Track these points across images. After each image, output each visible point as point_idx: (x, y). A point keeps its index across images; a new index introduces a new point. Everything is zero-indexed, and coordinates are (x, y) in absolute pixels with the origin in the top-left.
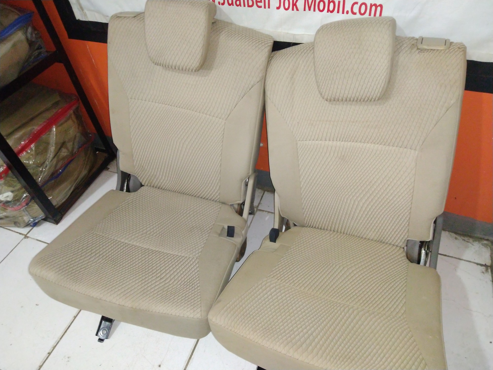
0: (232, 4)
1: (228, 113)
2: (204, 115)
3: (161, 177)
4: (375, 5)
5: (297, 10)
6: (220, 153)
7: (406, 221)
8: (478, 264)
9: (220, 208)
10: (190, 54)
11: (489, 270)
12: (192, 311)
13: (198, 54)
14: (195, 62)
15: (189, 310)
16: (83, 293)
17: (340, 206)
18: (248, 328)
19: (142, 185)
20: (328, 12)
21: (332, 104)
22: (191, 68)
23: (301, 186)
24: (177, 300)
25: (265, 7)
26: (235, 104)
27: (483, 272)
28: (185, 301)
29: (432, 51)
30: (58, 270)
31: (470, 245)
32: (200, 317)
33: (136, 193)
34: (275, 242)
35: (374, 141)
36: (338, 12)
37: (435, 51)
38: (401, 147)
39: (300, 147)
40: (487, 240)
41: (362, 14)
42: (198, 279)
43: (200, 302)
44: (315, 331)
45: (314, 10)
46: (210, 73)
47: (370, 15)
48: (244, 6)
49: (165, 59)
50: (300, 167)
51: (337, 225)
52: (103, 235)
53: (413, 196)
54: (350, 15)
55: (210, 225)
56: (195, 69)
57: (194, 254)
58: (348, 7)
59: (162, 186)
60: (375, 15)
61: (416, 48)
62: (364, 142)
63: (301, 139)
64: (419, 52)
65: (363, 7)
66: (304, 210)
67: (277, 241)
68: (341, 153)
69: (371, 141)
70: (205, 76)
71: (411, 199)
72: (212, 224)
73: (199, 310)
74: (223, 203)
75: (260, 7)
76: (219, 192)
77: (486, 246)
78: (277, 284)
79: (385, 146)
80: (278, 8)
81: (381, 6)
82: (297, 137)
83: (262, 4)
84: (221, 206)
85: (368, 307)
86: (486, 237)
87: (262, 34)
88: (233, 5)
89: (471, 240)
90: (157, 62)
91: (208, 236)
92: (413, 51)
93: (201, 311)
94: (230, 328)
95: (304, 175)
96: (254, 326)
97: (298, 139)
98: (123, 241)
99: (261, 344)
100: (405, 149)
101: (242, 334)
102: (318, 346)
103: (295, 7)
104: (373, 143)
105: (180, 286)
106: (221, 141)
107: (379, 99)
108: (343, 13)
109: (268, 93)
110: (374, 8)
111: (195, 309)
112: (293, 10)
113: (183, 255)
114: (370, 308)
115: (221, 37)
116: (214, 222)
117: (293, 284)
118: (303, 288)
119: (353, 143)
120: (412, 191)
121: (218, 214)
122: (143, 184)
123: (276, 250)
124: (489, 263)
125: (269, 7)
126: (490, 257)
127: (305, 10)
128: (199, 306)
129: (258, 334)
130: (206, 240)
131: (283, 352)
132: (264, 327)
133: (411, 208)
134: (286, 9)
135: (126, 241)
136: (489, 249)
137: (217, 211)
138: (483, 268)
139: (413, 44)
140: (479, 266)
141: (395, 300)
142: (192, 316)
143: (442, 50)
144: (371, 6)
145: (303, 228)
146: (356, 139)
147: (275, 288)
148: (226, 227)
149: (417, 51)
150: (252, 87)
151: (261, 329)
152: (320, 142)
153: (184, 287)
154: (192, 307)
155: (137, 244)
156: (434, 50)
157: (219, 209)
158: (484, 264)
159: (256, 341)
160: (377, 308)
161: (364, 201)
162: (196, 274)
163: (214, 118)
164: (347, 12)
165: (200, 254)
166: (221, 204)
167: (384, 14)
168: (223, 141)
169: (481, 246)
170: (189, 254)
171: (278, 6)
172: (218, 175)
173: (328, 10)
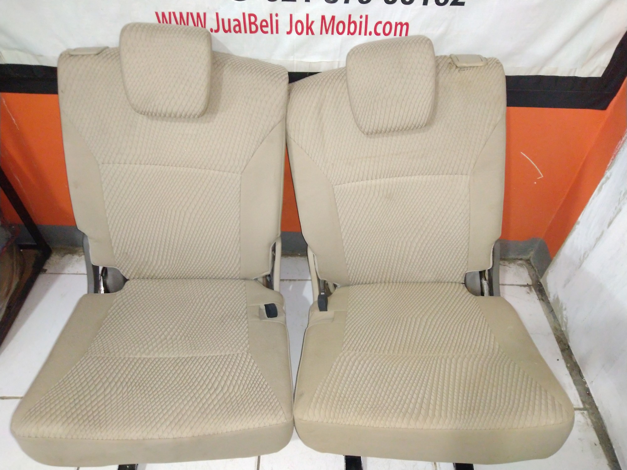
0: (230, 30)
1: (244, 165)
2: (212, 171)
3: (155, 262)
4: (401, 24)
5: (313, 33)
6: (238, 216)
7: (465, 252)
8: (521, 286)
9: (245, 286)
10: (191, 96)
11: (533, 289)
12: (273, 416)
13: (202, 94)
14: (198, 105)
15: (269, 415)
16: (116, 438)
17: (391, 252)
18: (352, 413)
19: (125, 280)
20: (348, 34)
21: (371, 138)
22: (193, 114)
23: (343, 237)
24: (248, 408)
25: (272, 33)
26: (252, 152)
27: (528, 293)
28: (260, 406)
29: (472, 68)
30: (65, 419)
31: (507, 268)
32: (285, 421)
33: (122, 291)
34: (326, 310)
35: (423, 172)
36: (360, 34)
37: (475, 69)
38: (451, 174)
39: (338, 192)
40: (521, 259)
41: (386, 35)
42: (262, 377)
43: (278, 403)
44: (425, 393)
45: (332, 34)
46: (215, 118)
47: (395, 35)
48: (246, 32)
49: (155, 105)
50: (340, 215)
51: (389, 274)
52: (107, 356)
53: (470, 224)
54: (374, 37)
55: (242, 309)
56: (198, 114)
57: (241, 348)
58: (371, 28)
59: (156, 275)
60: (400, 35)
61: (454, 67)
62: (411, 175)
63: (339, 183)
64: (459, 70)
65: (388, 27)
66: (348, 266)
67: (328, 309)
68: (387, 191)
69: (418, 172)
70: (209, 122)
71: (468, 227)
72: (244, 307)
73: (281, 413)
74: (245, 279)
75: (266, 32)
76: (239, 266)
77: (521, 265)
78: (357, 355)
79: (434, 176)
80: (289, 33)
81: (407, 24)
82: (333, 181)
83: (268, 29)
84: (244, 283)
85: (463, 352)
86: (520, 257)
87: (273, 65)
88: (230, 32)
89: (507, 263)
90: (144, 110)
91: (248, 323)
92: (452, 70)
93: (284, 413)
94: (330, 421)
95: (345, 224)
96: (358, 409)
97: (335, 184)
98: (138, 356)
99: (375, 426)
100: (456, 176)
101: (347, 423)
102: (437, 407)
103: (309, 31)
104: (421, 174)
105: (243, 391)
106: (238, 201)
107: (426, 125)
108: (365, 34)
109: (291, 134)
110: (399, 27)
111: (276, 412)
112: (307, 34)
113: (227, 353)
114: (464, 352)
115: (225, 72)
116: (245, 305)
117: (374, 351)
118: (386, 352)
119: (399, 178)
120: (468, 219)
121: (246, 293)
122: (127, 278)
123: (333, 319)
124: (530, 282)
125: (277, 32)
126: (529, 276)
127: (321, 33)
128: (280, 407)
129: (367, 417)
130: (247, 327)
131: (403, 426)
132: (369, 406)
133: (469, 238)
134: (299, 34)
135: (144, 356)
136: (526, 268)
137: (242, 290)
138: (527, 289)
139: (450, 63)
140: (522, 287)
141: (484, 338)
142: (275, 422)
143: (481, 66)
144: (397, 24)
145: (350, 287)
146: (402, 172)
147: (357, 360)
148: (263, 308)
149: (457, 70)
150: (272, 129)
151: (367, 410)
152: (361, 182)
153: (250, 391)
154: (272, 411)
155: (161, 356)
156: (474, 67)
157: (244, 288)
158: (526, 284)
159: (367, 425)
160: (472, 351)
161: (417, 240)
162: (257, 371)
163: (225, 173)
164: (370, 33)
165: (248, 346)
166: (242, 280)
167: (410, 33)
168: (240, 200)
169: (518, 267)
170: (234, 350)
171: (289, 30)
172: (238, 245)
173: (349, 32)
